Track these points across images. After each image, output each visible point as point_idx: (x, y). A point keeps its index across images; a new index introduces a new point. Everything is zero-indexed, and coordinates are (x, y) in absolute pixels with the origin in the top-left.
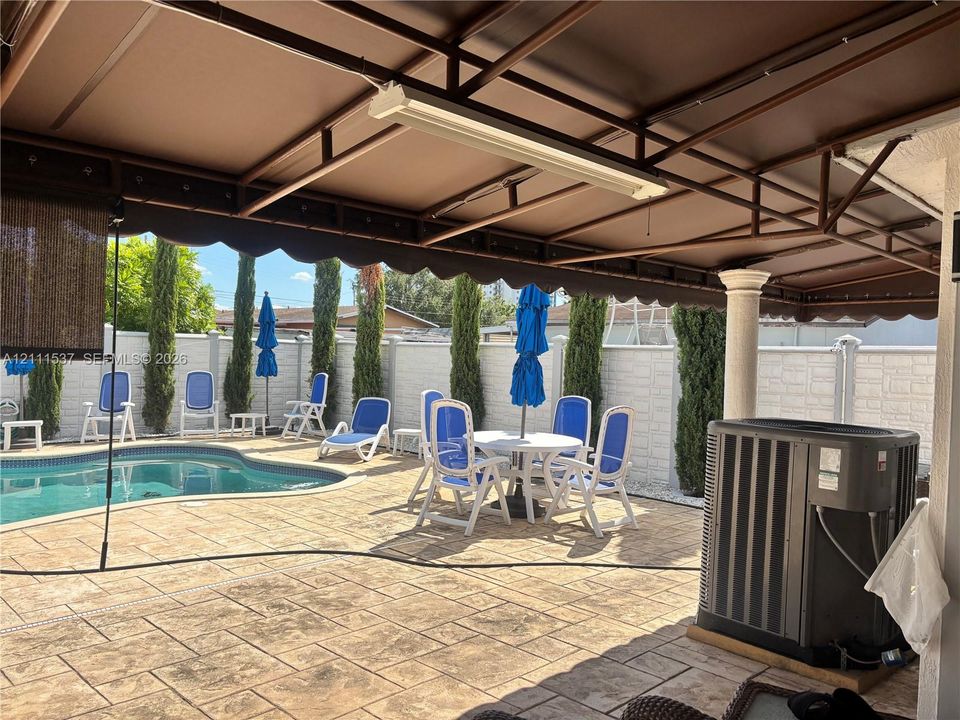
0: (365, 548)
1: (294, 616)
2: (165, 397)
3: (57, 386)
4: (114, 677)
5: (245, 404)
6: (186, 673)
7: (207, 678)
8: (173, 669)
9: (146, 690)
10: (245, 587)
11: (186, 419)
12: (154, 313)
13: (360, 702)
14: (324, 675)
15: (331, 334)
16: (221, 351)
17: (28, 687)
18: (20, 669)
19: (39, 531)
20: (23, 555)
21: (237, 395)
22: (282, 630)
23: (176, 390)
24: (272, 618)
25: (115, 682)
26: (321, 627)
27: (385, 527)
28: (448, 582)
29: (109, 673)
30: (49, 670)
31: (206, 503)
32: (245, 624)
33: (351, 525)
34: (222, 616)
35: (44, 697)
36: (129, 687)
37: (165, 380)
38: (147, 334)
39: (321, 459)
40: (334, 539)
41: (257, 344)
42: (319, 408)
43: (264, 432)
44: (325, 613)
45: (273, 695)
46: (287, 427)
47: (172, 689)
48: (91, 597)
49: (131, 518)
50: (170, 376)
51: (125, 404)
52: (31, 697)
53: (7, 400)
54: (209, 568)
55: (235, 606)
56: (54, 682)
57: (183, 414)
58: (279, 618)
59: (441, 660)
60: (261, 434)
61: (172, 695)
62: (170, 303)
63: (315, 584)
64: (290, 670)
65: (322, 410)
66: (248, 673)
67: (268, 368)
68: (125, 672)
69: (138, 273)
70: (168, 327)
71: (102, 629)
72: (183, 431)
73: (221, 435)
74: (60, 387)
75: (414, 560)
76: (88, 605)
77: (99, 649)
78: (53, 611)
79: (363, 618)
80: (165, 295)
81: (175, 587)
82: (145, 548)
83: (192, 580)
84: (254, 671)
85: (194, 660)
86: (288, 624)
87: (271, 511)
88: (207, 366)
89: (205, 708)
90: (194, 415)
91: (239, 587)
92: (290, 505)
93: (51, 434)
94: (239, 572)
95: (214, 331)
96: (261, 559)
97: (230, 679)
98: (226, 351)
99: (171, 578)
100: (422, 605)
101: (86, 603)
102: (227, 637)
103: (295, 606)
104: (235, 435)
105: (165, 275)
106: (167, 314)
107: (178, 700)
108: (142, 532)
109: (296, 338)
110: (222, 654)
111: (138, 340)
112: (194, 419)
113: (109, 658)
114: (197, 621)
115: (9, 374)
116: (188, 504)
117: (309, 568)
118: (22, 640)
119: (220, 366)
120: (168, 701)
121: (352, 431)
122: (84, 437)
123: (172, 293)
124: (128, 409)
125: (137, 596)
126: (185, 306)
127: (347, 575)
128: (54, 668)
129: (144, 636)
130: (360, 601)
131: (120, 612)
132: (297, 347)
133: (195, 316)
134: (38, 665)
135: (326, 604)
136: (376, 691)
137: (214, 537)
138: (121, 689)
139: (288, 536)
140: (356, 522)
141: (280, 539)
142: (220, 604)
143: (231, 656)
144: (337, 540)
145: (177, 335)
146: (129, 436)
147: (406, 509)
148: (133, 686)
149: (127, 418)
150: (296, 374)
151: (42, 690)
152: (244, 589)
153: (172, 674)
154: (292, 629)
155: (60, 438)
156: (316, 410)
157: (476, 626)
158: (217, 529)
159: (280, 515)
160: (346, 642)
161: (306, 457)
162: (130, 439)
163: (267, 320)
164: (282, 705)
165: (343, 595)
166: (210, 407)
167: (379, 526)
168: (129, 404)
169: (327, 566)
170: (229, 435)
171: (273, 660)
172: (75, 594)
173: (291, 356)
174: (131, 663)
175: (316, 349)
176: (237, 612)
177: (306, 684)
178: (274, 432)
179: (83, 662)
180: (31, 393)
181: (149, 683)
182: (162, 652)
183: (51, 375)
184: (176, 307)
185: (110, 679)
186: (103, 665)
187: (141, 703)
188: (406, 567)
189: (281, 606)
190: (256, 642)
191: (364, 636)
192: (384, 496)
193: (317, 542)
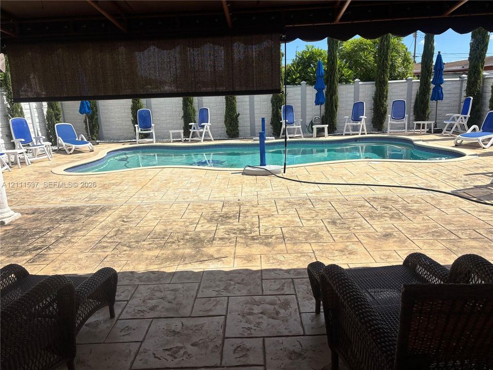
0: (448, 190)
1: (391, 213)
2: (382, 114)
3: (335, 110)
4: (309, 218)
5: (425, 116)
6: (334, 223)
7: (340, 226)
8: (330, 220)
9: (317, 225)
10: (377, 198)
11: (391, 124)
12: (378, 71)
13: (396, 248)
14: (387, 236)
15: (479, 73)
16: (414, 88)
17: (282, 216)
18: (282, 210)
19: (310, 167)
20: (300, 175)
21: (421, 111)
22: (381, 216)
23: (388, 110)
24: (380, 210)
25: (309, 220)
26: (400, 219)
27: (469, 182)
28: (488, 212)
29: (308, 217)
30: (290, 212)
31: (381, 162)
32: (367, 211)
33: (449, 179)
34: (359, 207)
35: (285, 219)
36: (312, 223)
37: (382, 105)
38: (375, 82)
39: (457, 146)
40: (434, 184)
41: (433, 82)
42: (465, 118)
43: (432, 131)
44: (407, 214)
45: (361, 237)
46: (445, 128)
47: (326, 226)
48: (316, 192)
49: (345, 166)
50: (385, 103)
51: (362, 117)
52: (281, 219)
53: (317, 116)
54: (366, 189)
55: (367, 204)
56: (290, 216)
57: (389, 122)
58: (383, 212)
59: (451, 243)
60: (431, 132)
61: (324, 228)
62: (386, 65)
63: (409, 202)
64: (374, 230)
65: (467, 119)
66: (356, 228)
67: (438, 96)
68: (313, 218)
69: (372, 51)
70: (384, 78)
71: (314, 203)
72: (389, 130)
73: (408, 133)
74: (336, 110)
75: (475, 199)
76: (314, 195)
77: (309, 209)
78: (301, 195)
79: (423, 219)
80: (383, 61)
81: (348, 194)
82: (344, 178)
83: (356, 192)
84: (359, 228)
85: (339, 219)
86: (386, 215)
87: (410, 169)
88: (405, 97)
89: (333, 235)
90: (394, 122)
91: (374, 198)
92: (422, 167)
93: (333, 131)
94: (378, 192)
95: (410, 78)
96: (391, 188)
97: (348, 228)
98: (416, 88)
99: (348, 190)
100: (461, 220)
101: (313, 194)
102: (357, 214)
103: (394, 209)
104: (415, 133)
105: (384, 51)
106: (384, 71)
107: (326, 230)
108: (347, 172)
109: (460, 77)
110: (351, 220)
111: (371, 86)
112: (395, 124)
113: (311, 212)
114: (349, 207)
115: (316, 105)
116: (372, 162)
117: (411, 195)
118: (287, 202)
119: (413, 97)
120: (322, 229)
121: (481, 130)
122: (345, 132)
123: (387, 60)
124: (363, 119)
125: (332, 195)
126: (395, 65)
127: (429, 200)
128: (293, 212)
129: (326, 208)
130: (428, 212)
131: (323, 199)
132: (460, 82)
133: (401, 70)
134: (288, 210)
135: (409, 210)
136: (406, 246)
137: (375, 177)
138: (309, 222)
139: (410, 180)
140: (453, 178)
141: (406, 181)
142: (362, 202)
143: (354, 221)
144: (436, 185)
145: (389, 82)
146: (363, 132)
147: (491, 175)
148: (313, 222)
149: (363, 124)
150: (458, 99)
151: (285, 217)
152: (375, 199)
153: (329, 222)
154: (386, 217)
155: (338, 132)
156: (463, 118)
157: (487, 234)
158: (378, 174)
159: (413, 171)
160: (407, 226)
161: (448, 145)
162: (364, 134)
163: (439, 68)
164: (362, 241)
165: (420, 208)
166: (403, 118)
167: (466, 181)
168: (364, 117)
169: (422, 195)
170: (413, 133)
171: (370, 226)
172: (311, 191)
173: (455, 88)
174: (317, 216)
175: (469, 82)
176: (367, 206)
177: (377, 237)
178: (438, 132)
179: (301, 212)
180: (325, 113)
181: (319, 223)
182: (329, 214)
183: (333, 105)
184: (389, 67)
185: (307, 219)
186: (308, 214)
187: (313, 228)
188: (466, 202)
189: (387, 208)
190: (367, 219)
191: (418, 226)
192: (481, 167)
193: (423, 184)
